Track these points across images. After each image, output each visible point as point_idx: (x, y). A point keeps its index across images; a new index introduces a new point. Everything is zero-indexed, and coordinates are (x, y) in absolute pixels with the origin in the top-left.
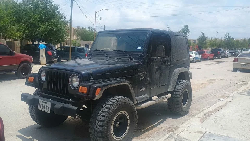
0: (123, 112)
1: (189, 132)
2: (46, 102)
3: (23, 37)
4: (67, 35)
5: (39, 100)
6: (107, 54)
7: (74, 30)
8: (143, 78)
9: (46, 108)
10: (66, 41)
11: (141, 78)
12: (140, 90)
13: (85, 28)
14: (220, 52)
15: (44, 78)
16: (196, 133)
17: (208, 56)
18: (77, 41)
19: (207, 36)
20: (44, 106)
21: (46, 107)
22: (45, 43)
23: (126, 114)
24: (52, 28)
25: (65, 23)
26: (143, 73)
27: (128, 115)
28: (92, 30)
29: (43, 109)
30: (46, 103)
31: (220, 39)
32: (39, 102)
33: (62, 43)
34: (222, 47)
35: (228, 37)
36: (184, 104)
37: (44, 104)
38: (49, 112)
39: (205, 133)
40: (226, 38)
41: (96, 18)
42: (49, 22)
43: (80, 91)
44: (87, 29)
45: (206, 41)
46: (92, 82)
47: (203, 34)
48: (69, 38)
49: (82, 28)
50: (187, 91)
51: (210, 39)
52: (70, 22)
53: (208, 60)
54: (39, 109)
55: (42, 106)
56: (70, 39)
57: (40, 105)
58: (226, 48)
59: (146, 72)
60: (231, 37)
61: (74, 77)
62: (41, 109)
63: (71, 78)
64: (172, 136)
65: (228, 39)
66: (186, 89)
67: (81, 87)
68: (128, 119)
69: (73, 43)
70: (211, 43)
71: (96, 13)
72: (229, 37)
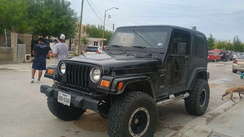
0: (142, 109)
1: (194, 131)
2: (66, 94)
3: (34, 32)
4: (77, 32)
5: (59, 92)
6: (126, 50)
7: (84, 27)
8: (163, 75)
9: (65, 101)
10: (76, 37)
11: (161, 75)
12: (160, 88)
13: (95, 26)
14: (228, 54)
15: (63, 71)
16: (202, 132)
17: (216, 58)
18: (86, 38)
19: (215, 38)
20: (63, 98)
21: (65, 99)
22: (56, 38)
23: (145, 111)
24: (63, 24)
25: (75, 19)
26: (163, 70)
27: (147, 111)
28: (102, 28)
29: (62, 102)
30: (66, 96)
31: (228, 41)
32: (59, 94)
33: (72, 39)
34: (230, 50)
35: (236, 40)
36: (202, 104)
37: (64, 97)
38: (69, 105)
39: (211, 133)
40: (235, 40)
41: (105, 16)
42: (60, 18)
43: (101, 84)
44: (97, 27)
45: (214, 43)
46: (114, 76)
47: (211, 36)
48: (78, 34)
49: (92, 25)
50: (205, 92)
51: (218, 41)
52: (80, 18)
53: (215, 62)
54: (59, 101)
55: (62, 99)
56: (80, 35)
57: (59, 98)
58: (234, 51)
59: (166, 69)
60: (240, 40)
61: (95, 71)
62: (61, 101)
63: (93, 71)
64: (176, 134)
65: (236, 42)
66: (204, 89)
67: (102, 81)
68: (148, 116)
69: (82, 40)
70: (219, 45)
71: (106, 11)
72: (238, 40)
